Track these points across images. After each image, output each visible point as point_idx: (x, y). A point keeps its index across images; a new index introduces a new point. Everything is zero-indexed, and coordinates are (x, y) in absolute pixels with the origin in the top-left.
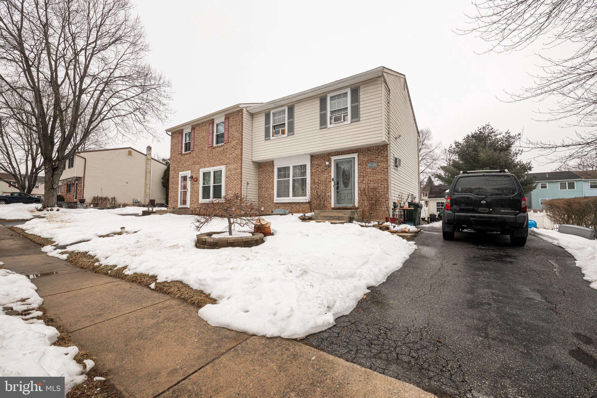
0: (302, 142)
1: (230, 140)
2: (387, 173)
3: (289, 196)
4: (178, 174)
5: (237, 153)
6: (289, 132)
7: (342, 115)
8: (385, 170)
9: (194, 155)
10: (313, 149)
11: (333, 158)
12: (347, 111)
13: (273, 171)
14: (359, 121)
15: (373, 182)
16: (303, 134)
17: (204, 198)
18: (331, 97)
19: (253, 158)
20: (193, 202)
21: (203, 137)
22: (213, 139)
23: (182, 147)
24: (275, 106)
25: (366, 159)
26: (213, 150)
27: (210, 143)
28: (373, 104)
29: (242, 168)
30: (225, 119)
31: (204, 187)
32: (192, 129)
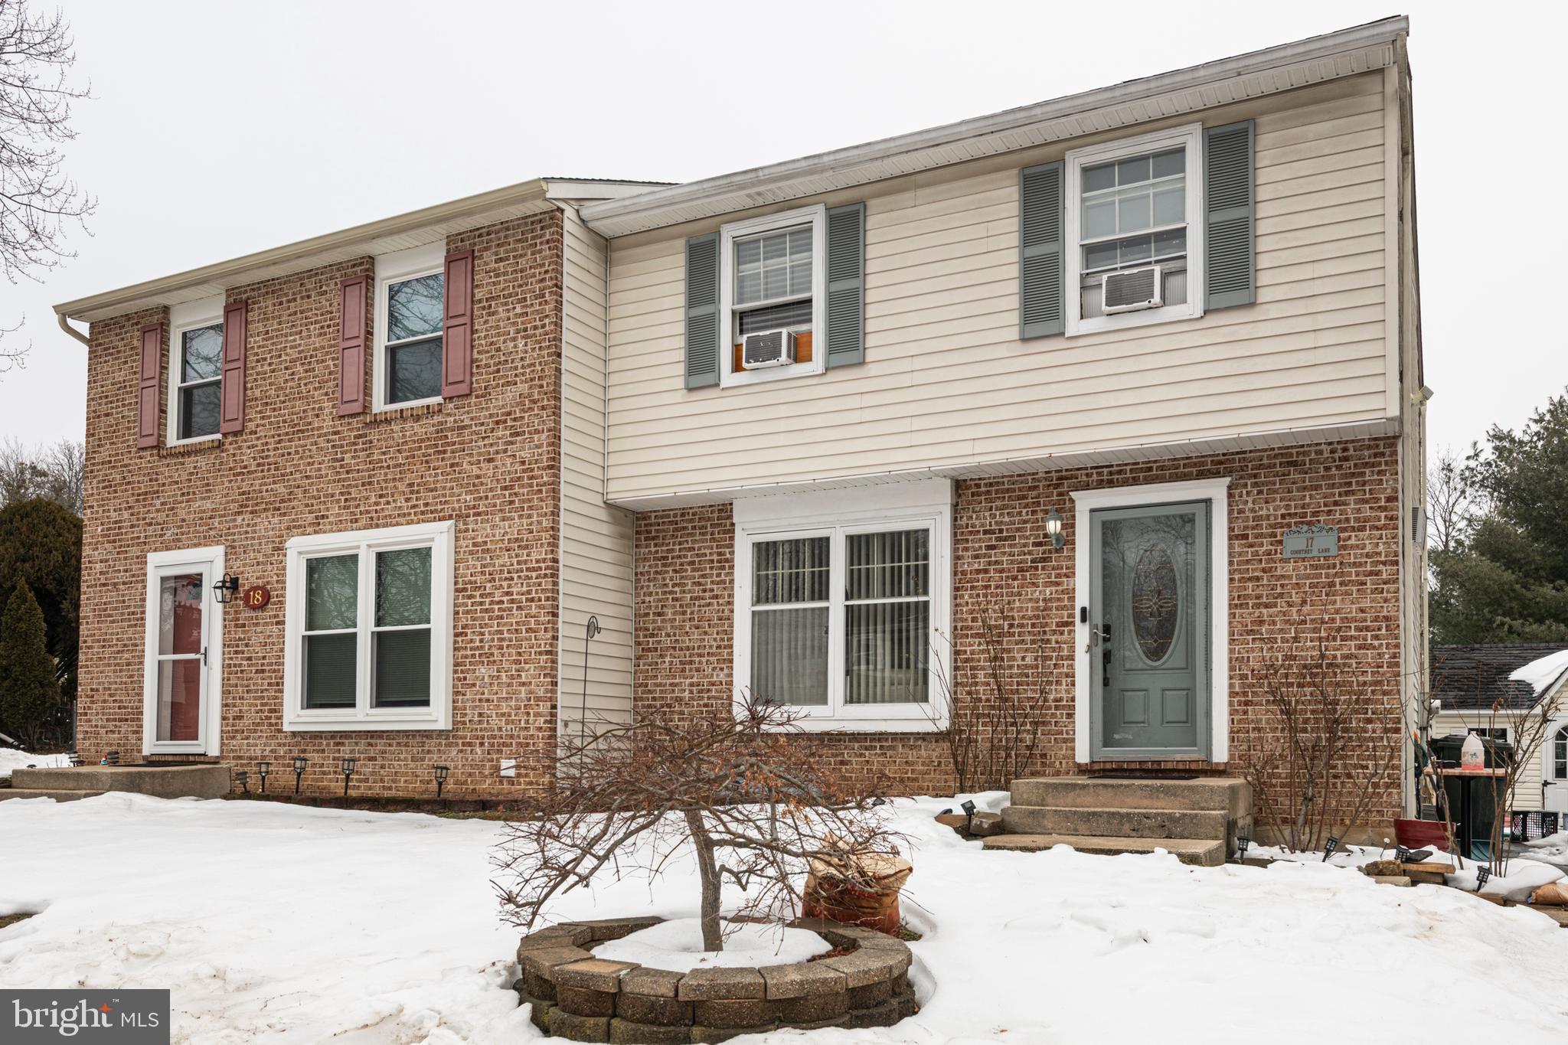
0: (912, 409)
1: (480, 380)
2: (1392, 587)
3: (822, 699)
4: (142, 561)
5: (525, 454)
6: (832, 348)
7: (1157, 269)
8: (1385, 572)
9: (247, 456)
10: (980, 447)
11: (1085, 502)
12: (1183, 246)
13: (726, 563)
14: (1252, 304)
15: (1316, 630)
16: (918, 363)
17: (314, 699)
18: (1086, 170)
19: (613, 486)
20: (240, 725)
21: (304, 360)
22: (368, 373)
23: (163, 411)
24: (749, 203)
25: (1274, 509)
26: (374, 435)
27: (352, 390)
28: (1329, 216)
29: (555, 537)
30: (449, 262)
31: (312, 645)
32: (228, 311)
